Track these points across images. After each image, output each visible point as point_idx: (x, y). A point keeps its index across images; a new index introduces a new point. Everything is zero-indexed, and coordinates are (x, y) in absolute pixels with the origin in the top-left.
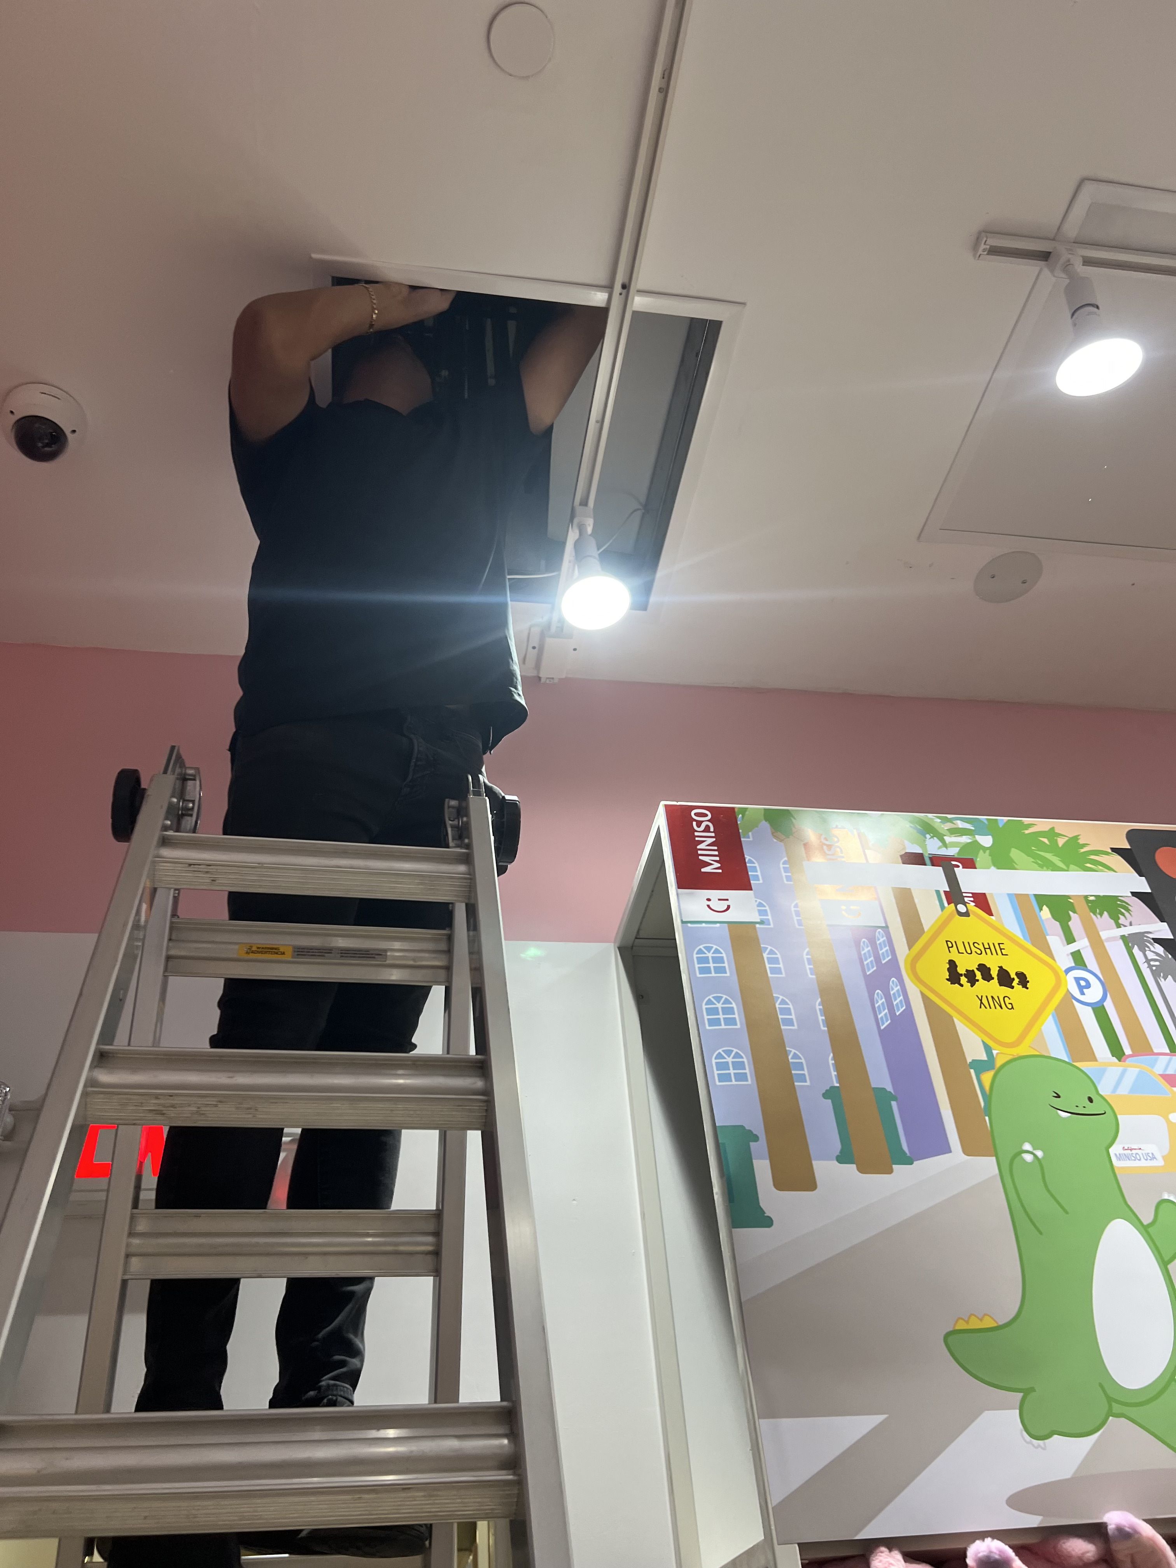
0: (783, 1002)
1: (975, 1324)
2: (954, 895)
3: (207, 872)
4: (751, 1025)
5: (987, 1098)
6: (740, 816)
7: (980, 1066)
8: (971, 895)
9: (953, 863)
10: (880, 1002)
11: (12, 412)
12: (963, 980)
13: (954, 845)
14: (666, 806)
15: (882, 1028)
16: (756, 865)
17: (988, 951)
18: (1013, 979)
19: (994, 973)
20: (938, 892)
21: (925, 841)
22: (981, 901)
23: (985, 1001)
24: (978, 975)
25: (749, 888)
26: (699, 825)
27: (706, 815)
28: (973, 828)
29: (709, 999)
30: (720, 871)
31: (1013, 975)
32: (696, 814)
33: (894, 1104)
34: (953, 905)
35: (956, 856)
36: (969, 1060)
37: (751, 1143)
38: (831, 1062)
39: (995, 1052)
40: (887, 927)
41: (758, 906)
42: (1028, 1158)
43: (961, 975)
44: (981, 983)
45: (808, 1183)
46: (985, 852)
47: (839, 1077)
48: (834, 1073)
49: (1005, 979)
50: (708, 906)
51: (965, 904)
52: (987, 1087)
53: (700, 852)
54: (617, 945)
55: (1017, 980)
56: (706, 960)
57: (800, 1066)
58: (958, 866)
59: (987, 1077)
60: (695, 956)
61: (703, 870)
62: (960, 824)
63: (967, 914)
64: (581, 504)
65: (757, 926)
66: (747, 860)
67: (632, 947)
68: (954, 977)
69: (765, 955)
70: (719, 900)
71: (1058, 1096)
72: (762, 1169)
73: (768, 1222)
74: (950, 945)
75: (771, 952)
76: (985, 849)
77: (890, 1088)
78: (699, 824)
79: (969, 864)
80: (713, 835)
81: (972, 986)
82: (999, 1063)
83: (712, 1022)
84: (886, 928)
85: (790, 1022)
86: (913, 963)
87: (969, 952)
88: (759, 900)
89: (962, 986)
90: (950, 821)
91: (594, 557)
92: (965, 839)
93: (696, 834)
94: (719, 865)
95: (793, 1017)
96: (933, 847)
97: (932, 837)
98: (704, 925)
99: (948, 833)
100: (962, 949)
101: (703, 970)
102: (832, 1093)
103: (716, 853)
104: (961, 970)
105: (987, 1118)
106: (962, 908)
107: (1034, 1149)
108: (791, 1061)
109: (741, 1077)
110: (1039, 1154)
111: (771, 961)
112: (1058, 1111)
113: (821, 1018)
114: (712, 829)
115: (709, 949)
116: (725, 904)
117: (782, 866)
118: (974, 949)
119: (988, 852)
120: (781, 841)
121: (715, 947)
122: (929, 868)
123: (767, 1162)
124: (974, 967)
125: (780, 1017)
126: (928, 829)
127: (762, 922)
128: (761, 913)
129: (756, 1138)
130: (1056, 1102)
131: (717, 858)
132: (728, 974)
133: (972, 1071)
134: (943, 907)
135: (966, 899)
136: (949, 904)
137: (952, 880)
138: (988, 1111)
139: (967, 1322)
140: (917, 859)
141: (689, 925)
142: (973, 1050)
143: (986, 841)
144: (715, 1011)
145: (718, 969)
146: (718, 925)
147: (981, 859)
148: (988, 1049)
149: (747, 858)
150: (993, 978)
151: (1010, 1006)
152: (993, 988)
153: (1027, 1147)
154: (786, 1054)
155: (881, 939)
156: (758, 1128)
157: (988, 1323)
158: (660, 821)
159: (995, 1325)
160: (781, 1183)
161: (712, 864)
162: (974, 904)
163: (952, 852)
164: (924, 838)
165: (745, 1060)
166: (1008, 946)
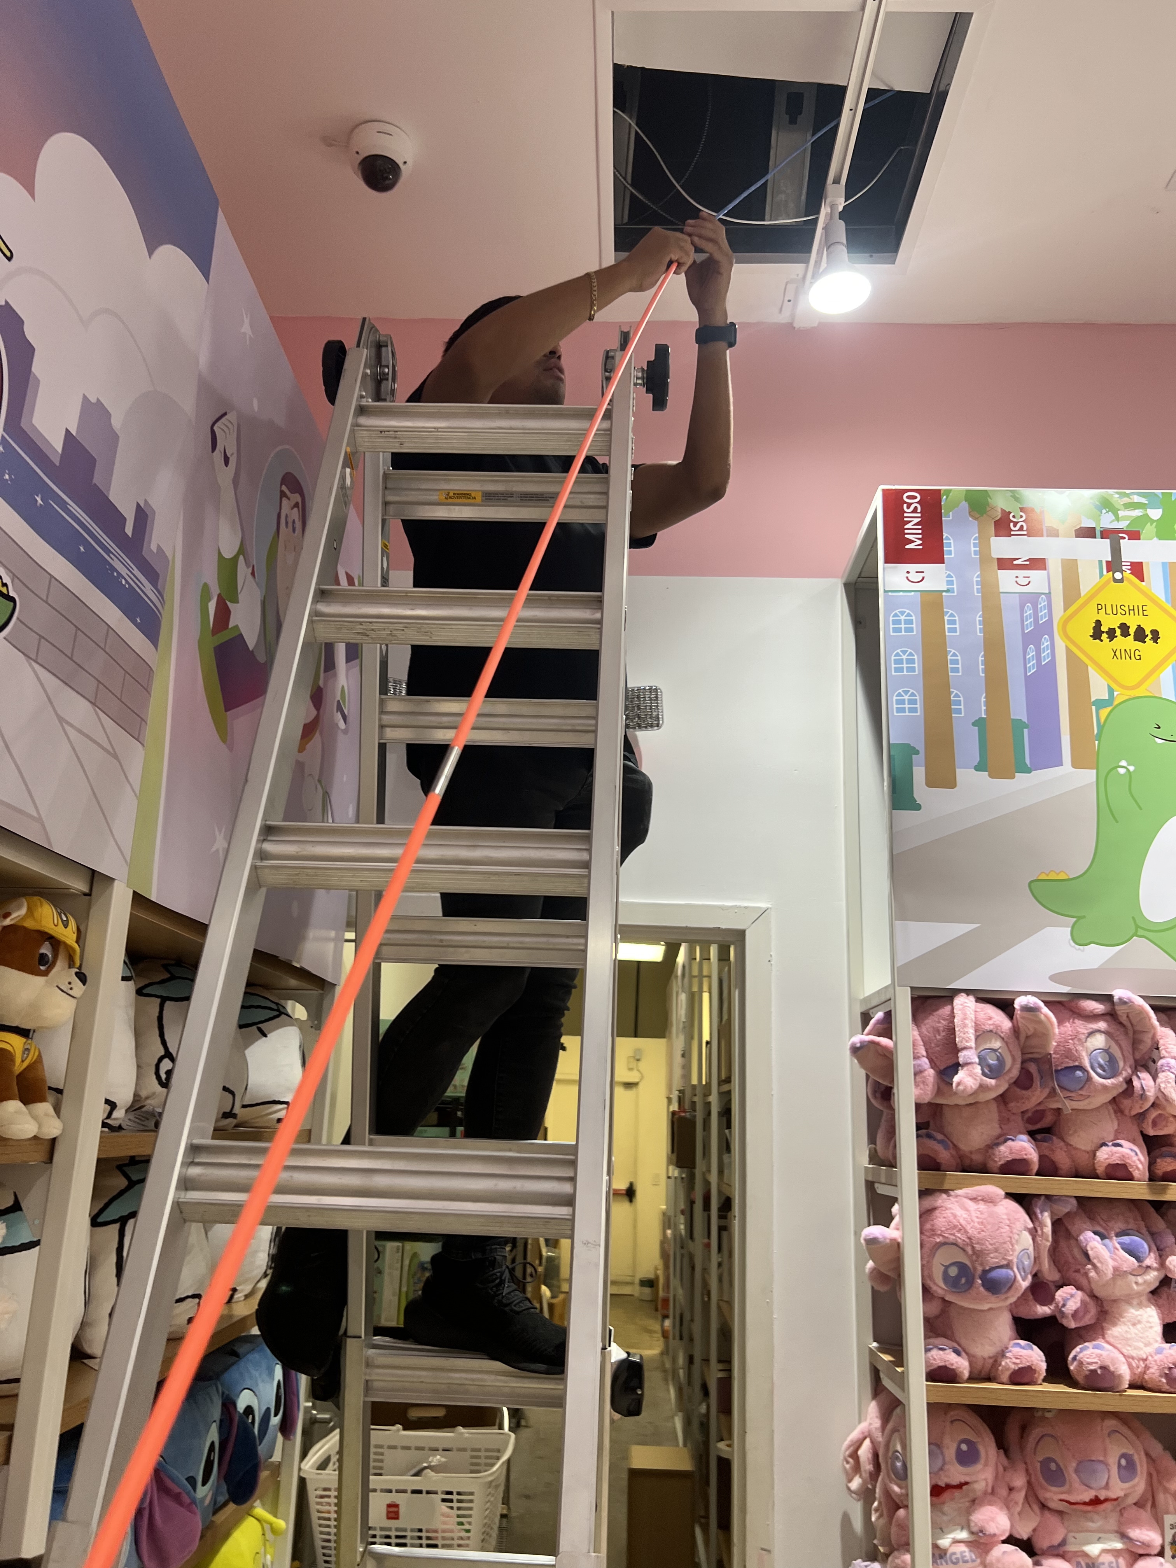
0: (954, 655)
1: (1053, 876)
2: (1114, 565)
4: (927, 672)
5: (1101, 727)
6: (945, 497)
7: (1100, 704)
8: (1129, 564)
9: (1121, 535)
10: (1031, 654)
11: (357, 153)
12: (1104, 636)
13: (1125, 518)
14: (884, 490)
15: (1028, 674)
16: (952, 541)
17: (1132, 612)
18: (1147, 635)
19: (1132, 631)
20: (1100, 562)
21: (1100, 516)
22: (1137, 569)
23: (1118, 653)
24: (1118, 632)
25: (942, 561)
26: (909, 506)
27: (915, 497)
28: (1147, 502)
29: (898, 653)
30: (921, 547)
31: (1148, 632)
32: (908, 497)
33: (1026, 731)
34: (1111, 573)
35: (1125, 529)
36: (1093, 699)
37: (914, 756)
38: (983, 700)
39: (1116, 693)
40: (1050, 593)
41: (947, 577)
42: (1122, 771)
43: (1103, 632)
44: (1119, 638)
45: (950, 782)
46: (1151, 525)
47: (987, 711)
48: (984, 708)
49: (1140, 635)
50: (907, 578)
51: (1122, 571)
52: (1102, 720)
53: (906, 531)
54: (844, 581)
55: (1150, 636)
56: (899, 622)
57: (958, 703)
58: (1124, 538)
59: (1104, 713)
60: (891, 618)
61: (907, 547)
62: (1136, 499)
63: (1121, 581)
64: (834, 182)
65: (944, 594)
66: (944, 537)
67: (856, 583)
68: (1097, 634)
69: (946, 618)
70: (917, 572)
71: (1159, 728)
72: (919, 774)
73: (918, 807)
74: (1100, 607)
75: (952, 615)
76: (1152, 521)
77: (1025, 720)
78: (909, 505)
79: (1134, 535)
80: (919, 515)
81: (1110, 641)
82: (1116, 702)
83: (897, 670)
84: (1048, 595)
85: (956, 670)
86: (1065, 623)
87: (1115, 613)
88: (948, 572)
89: (1102, 641)
90: (1128, 495)
91: (843, 244)
92: (1137, 513)
93: (906, 515)
94: (920, 542)
95: (960, 666)
96: (1107, 521)
97: (1107, 512)
98: (901, 594)
99: (1122, 507)
100: (1109, 611)
101: (896, 630)
102: (979, 723)
103: (920, 531)
104: (1104, 628)
105: (1097, 742)
106: (1118, 576)
107: (1128, 765)
108: (952, 698)
109: (914, 710)
110: (1131, 768)
111: (950, 622)
112: (1156, 739)
113: (981, 667)
114: (919, 510)
115: (902, 613)
116: (922, 575)
117: (972, 541)
118: (1119, 610)
119: (1155, 524)
120: (976, 519)
121: (908, 611)
122: (1098, 540)
123: (923, 769)
124: (1115, 625)
125: (950, 666)
126: (1107, 505)
127: (948, 591)
128: (950, 583)
129: (917, 753)
130: (1157, 732)
131: (920, 536)
132: (915, 633)
133: (1094, 708)
134: (1101, 575)
135: (1124, 568)
136: (1108, 572)
137: (1116, 551)
138: (1099, 737)
139: (1047, 875)
140: (1088, 533)
141: (890, 594)
142: (1099, 691)
143: (1155, 514)
144: (900, 661)
145: (907, 630)
146: (913, 593)
147: (1148, 530)
148: (1111, 691)
149: (945, 535)
150: (1130, 635)
151: (1138, 657)
152: (1129, 643)
153: (1123, 763)
154: (950, 693)
155: (1043, 603)
156: (920, 746)
157: (1062, 876)
158: (878, 503)
159: (1067, 878)
160: (932, 782)
161: (915, 542)
162: (1130, 572)
163: (1122, 525)
164: (1099, 513)
165: (918, 698)
166: (1151, 609)
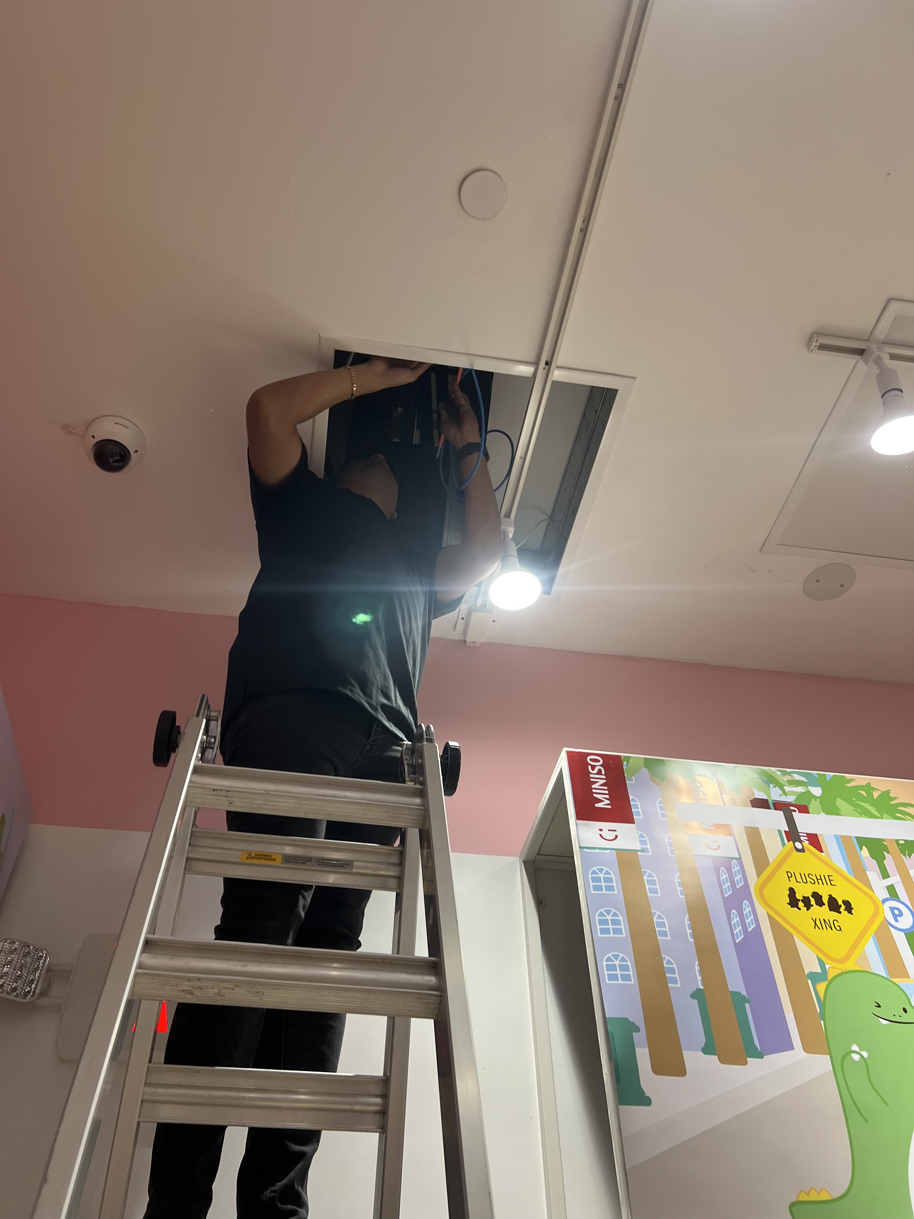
0: (659, 917)
1: (814, 1196)
2: (792, 834)
3: (226, 796)
4: (634, 935)
5: (822, 1005)
6: (625, 762)
7: (816, 978)
8: (805, 835)
9: (792, 808)
10: (735, 920)
11: (93, 436)
12: (801, 904)
13: (792, 793)
14: (568, 752)
15: (737, 941)
16: (638, 803)
17: (820, 881)
18: (841, 906)
19: (825, 900)
20: (780, 831)
21: (769, 789)
22: (814, 840)
23: (818, 923)
24: (813, 901)
25: (631, 821)
26: (593, 769)
27: (599, 761)
28: (806, 781)
29: (601, 912)
30: (610, 807)
31: (840, 903)
32: (591, 760)
33: (747, 1006)
34: (791, 842)
35: (794, 803)
36: (807, 972)
37: (634, 1034)
38: (697, 968)
39: (827, 966)
40: (740, 858)
41: (639, 837)
42: (856, 1057)
43: (799, 900)
44: (815, 908)
45: (679, 1070)
46: (816, 800)
47: (704, 982)
48: (699, 978)
49: (834, 905)
50: (601, 835)
51: (801, 842)
52: (822, 995)
53: (594, 791)
54: (522, 859)
55: (843, 907)
56: (598, 880)
57: (672, 971)
58: (795, 811)
59: (822, 987)
60: (590, 876)
61: (597, 805)
62: (797, 777)
63: (802, 850)
64: (505, 517)
65: (639, 853)
66: (630, 799)
67: (534, 861)
68: (793, 902)
69: (645, 878)
70: (609, 830)
71: (879, 1006)
72: (643, 1055)
73: (647, 1102)
74: (790, 875)
75: (650, 875)
76: (816, 798)
77: (744, 993)
78: (593, 767)
79: (804, 809)
80: (604, 777)
81: (808, 910)
82: (830, 976)
83: (603, 931)
84: (739, 860)
85: (664, 934)
86: (762, 888)
87: (805, 882)
88: (640, 832)
89: (800, 909)
90: (789, 774)
91: (515, 557)
92: (800, 789)
93: (591, 776)
94: (609, 802)
95: (667, 929)
96: (775, 795)
97: (775, 787)
98: (597, 850)
99: (787, 784)
100: (799, 879)
101: (596, 888)
102: (696, 994)
103: (607, 792)
104: (799, 896)
105: (822, 1022)
106: (798, 845)
107: (860, 1050)
108: (665, 965)
109: (626, 978)
110: (865, 1054)
111: (649, 882)
112: (880, 1019)
113: (689, 931)
114: (603, 772)
115: (601, 870)
116: (614, 833)
117: (658, 805)
118: (808, 879)
119: (818, 800)
120: (657, 784)
121: (606, 869)
122: (772, 812)
123: (647, 1050)
124: (809, 894)
125: (657, 929)
126: (770, 780)
127: (642, 850)
128: (643, 842)
129: (638, 1030)
130: (877, 1011)
131: (608, 797)
132: (616, 892)
133: (809, 981)
134: (784, 844)
135: (802, 838)
136: (788, 841)
137: (790, 822)
138: (822, 1016)
139: (808, 1195)
140: (761, 804)
141: (585, 850)
142: (810, 965)
143: (817, 791)
144: (605, 922)
145: (609, 888)
146: (608, 851)
147: (813, 805)
148: (822, 964)
149: (631, 797)
150: (824, 904)
151: (838, 928)
152: (824, 913)
153: (855, 1048)
154: (661, 960)
155: (736, 869)
156: (639, 1021)
157: (825, 1196)
158: (563, 764)
159: (829, 1198)
160: (658, 1069)
161: (603, 801)
162: (808, 842)
163: (790, 799)
164: (768, 787)
165: (629, 963)
166: (836, 878)
